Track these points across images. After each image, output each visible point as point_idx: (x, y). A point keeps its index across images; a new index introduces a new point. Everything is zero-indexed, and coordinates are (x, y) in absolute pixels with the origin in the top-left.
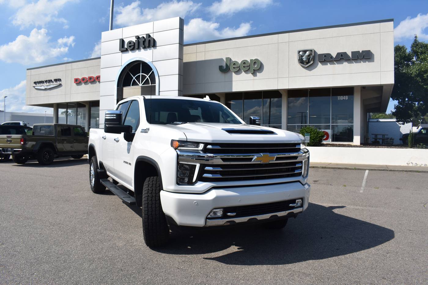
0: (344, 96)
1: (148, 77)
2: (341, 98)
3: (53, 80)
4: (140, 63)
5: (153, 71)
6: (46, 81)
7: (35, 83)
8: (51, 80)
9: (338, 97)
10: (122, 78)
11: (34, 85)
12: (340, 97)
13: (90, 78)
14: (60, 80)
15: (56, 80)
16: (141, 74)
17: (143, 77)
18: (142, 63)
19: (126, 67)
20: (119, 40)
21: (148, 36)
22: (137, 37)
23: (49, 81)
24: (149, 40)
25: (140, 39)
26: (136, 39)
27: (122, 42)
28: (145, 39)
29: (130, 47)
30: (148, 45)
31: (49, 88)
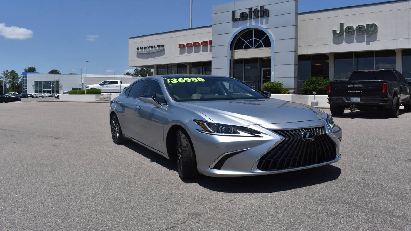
1: (261, 41)
3: (156, 46)
4: (253, 30)
5: (267, 35)
6: (149, 47)
7: (138, 49)
8: (154, 46)
10: (234, 43)
13: (195, 43)
14: (163, 46)
15: (159, 46)
16: (253, 39)
17: (256, 42)
18: (254, 30)
19: (238, 34)
20: (231, 12)
21: (262, 7)
22: (250, 9)
23: (152, 47)
24: (264, 11)
25: (253, 10)
26: (249, 11)
27: (234, 13)
28: (259, 10)
29: (243, 17)
30: (262, 16)
31: (152, 53)
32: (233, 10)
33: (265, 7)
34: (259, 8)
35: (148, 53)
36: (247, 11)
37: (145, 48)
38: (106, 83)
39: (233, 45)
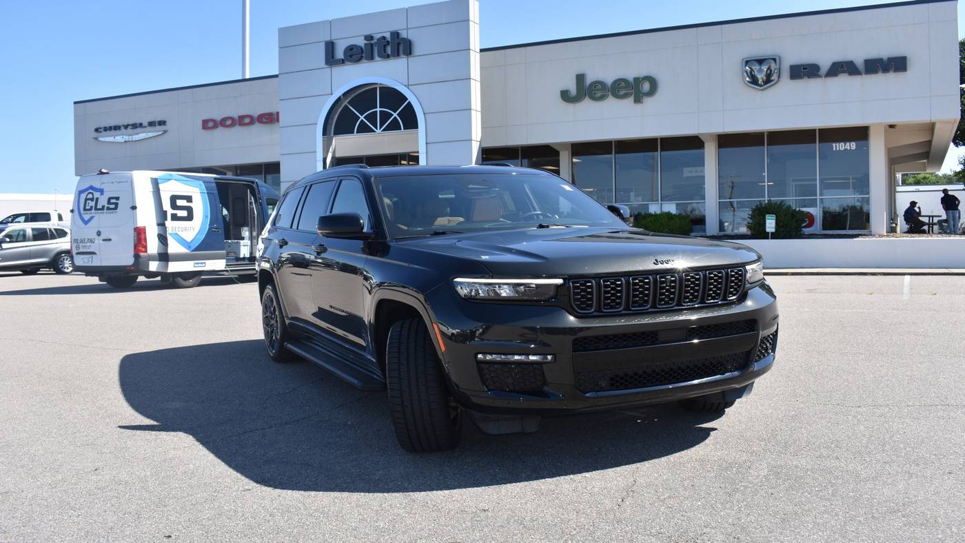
0: (848, 144)
1: (395, 115)
2: (840, 146)
3: (145, 123)
4: (376, 89)
5: (409, 102)
7: (97, 130)
8: (141, 124)
9: (834, 145)
10: (333, 119)
11: (96, 135)
12: (837, 144)
13: (242, 118)
14: (162, 123)
15: (151, 124)
16: (378, 109)
17: (385, 116)
18: (380, 88)
19: (342, 97)
20: (324, 43)
21: (395, 35)
22: (369, 38)
23: (135, 126)
24: (399, 44)
25: (375, 41)
26: (366, 42)
27: (330, 47)
28: (388, 42)
29: (351, 56)
30: (396, 54)
31: (136, 141)
32: (328, 39)
33: (404, 35)
34: (388, 36)
35: (125, 141)
36: (361, 42)
37: (117, 128)
38: (17, 220)
39: (332, 124)
